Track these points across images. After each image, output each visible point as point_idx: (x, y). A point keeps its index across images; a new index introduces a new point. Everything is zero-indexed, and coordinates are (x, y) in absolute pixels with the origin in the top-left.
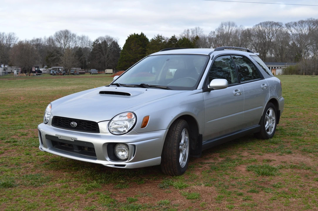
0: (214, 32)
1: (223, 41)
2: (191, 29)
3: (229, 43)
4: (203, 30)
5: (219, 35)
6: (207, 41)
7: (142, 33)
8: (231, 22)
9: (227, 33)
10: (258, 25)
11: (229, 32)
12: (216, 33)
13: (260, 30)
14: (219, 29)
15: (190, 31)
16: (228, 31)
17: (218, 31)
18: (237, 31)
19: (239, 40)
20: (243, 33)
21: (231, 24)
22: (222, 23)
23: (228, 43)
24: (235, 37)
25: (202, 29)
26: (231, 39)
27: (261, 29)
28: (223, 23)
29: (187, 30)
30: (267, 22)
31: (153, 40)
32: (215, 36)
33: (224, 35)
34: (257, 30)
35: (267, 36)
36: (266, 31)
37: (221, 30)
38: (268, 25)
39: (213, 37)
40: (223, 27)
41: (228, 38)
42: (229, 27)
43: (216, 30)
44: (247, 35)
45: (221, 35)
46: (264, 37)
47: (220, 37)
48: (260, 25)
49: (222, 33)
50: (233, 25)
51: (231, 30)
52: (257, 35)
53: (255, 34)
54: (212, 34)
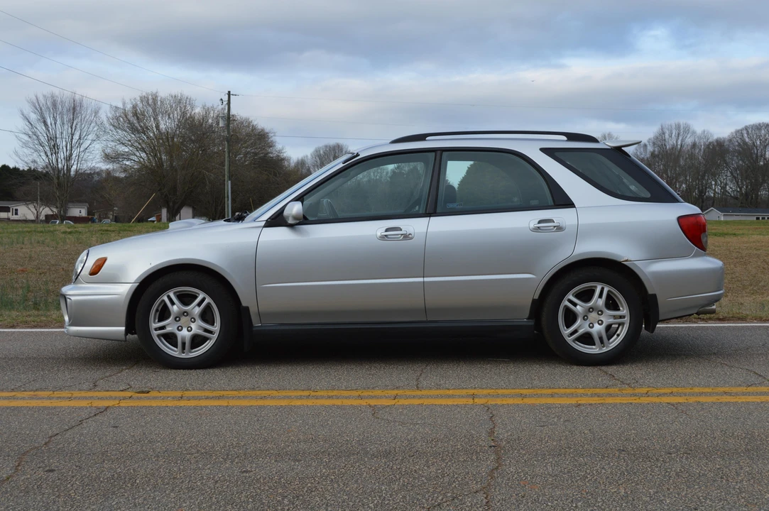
0: (646, 145)
1: (664, 165)
3: (678, 169)
5: (656, 153)
8: (681, 124)
9: (674, 148)
10: (741, 130)
11: (677, 145)
12: (650, 148)
13: (745, 143)
14: (656, 138)
16: (677, 142)
17: (654, 144)
18: (694, 145)
19: (700, 163)
20: (708, 146)
21: (682, 128)
22: (662, 126)
23: (676, 169)
24: (692, 156)
25: (617, 138)
26: (682, 162)
27: (747, 140)
28: (664, 127)
30: (760, 124)
32: (648, 155)
34: (739, 141)
35: (759, 154)
36: (758, 143)
37: (659, 140)
38: (763, 132)
39: (642, 156)
40: (664, 134)
41: (677, 159)
42: (679, 134)
43: (649, 142)
44: (717, 152)
45: (659, 152)
46: (754, 156)
47: (658, 156)
48: (745, 132)
49: (663, 146)
50: (687, 129)
51: (682, 141)
52: (739, 153)
53: (735, 151)
54: (642, 149)
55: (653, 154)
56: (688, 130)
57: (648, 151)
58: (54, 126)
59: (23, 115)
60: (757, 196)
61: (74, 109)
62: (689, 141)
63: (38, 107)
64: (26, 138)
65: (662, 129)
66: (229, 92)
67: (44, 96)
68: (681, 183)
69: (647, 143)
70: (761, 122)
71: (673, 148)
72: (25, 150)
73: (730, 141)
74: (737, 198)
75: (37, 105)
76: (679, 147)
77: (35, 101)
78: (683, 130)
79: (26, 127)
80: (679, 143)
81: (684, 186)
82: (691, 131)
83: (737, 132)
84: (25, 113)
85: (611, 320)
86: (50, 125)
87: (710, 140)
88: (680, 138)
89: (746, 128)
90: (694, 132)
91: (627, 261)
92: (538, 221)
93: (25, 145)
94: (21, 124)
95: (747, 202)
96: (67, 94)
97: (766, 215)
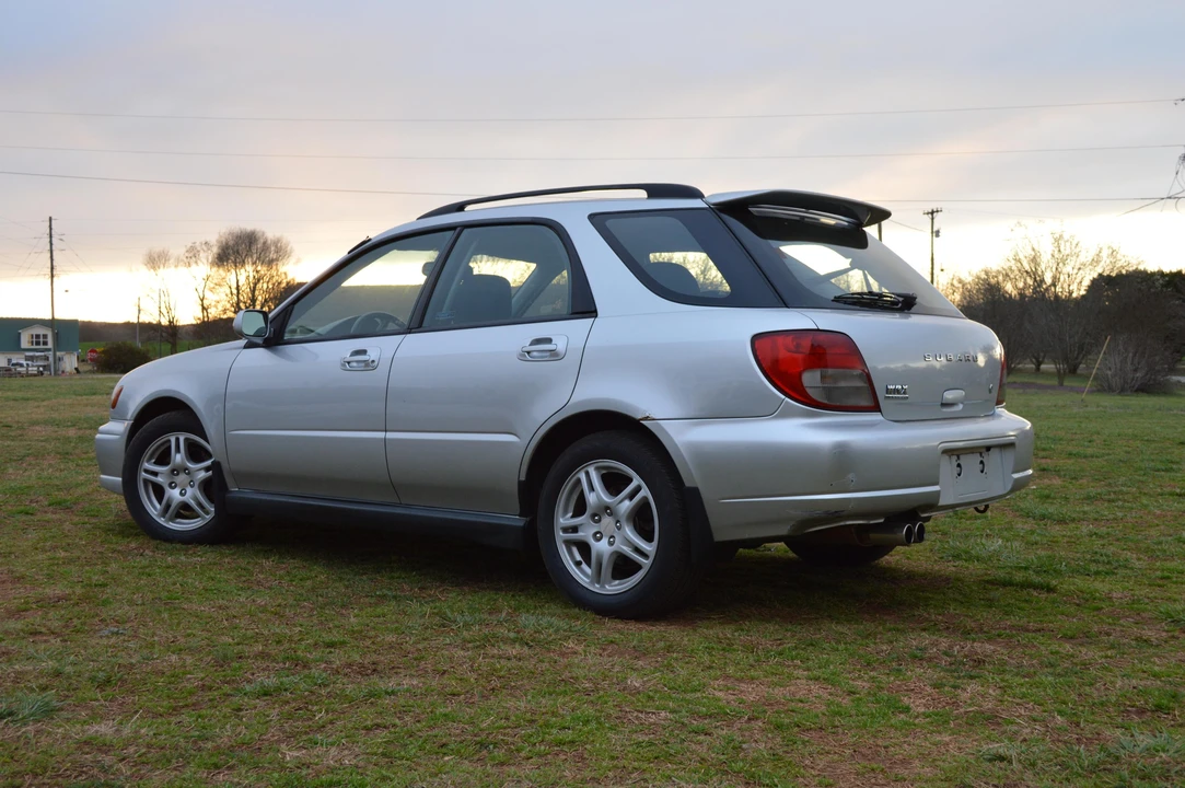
85: (625, 548)
91: (646, 418)
92: (530, 340)
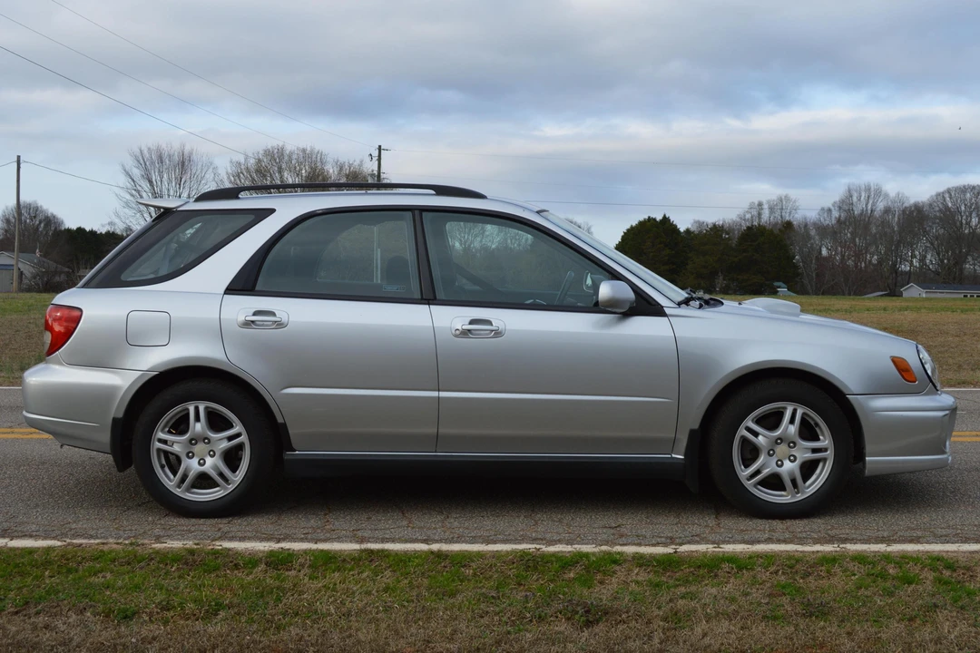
0: (830, 210)
1: (852, 234)
2: (768, 202)
4: (797, 204)
5: (843, 219)
6: (813, 232)
7: (665, 215)
8: (872, 185)
9: (863, 214)
10: (943, 193)
11: (867, 210)
12: (836, 214)
13: (947, 208)
14: (843, 201)
15: (766, 206)
16: (867, 205)
17: (840, 208)
18: (887, 211)
19: (894, 232)
20: (904, 211)
21: (872, 189)
22: (849, 187)
24: (884, 223)
25: (795, 201)
26: (874, 230)
27: (950, 205)
28: (851, 187)
29: (757, 203)
30: (964, 186)
31: (688, 231)
32: (834, 222)
33: (855, 218)
34: (941, 206)
35: (964, 222)
36: (963, 208)
37: (846, 204)
38: (968, 195)
39: (827, 222)
40: (851, 196)
41: (867, 227)
42: (869, 197)
43: (833, 206)
44: (915, 218)
45: (846, 219)
46: (958, 223)
47: (845, 223)
48: (947, 196)
49: (850, 211)
50: (878, 192)
51: (873, 204)
52: (940, 219)
53: (936, 217)
54: (826, 215)
55: (839, 220)
56: (880, 192)
57: (833, 217)
58: (159, 183)
59: (125, 170)
60: (961, 270)
61: (183, 163)
62: (881, 206)
63: (142, 161)
64: (128, 197)
65: (849, 191)
66: (380, 146)
67: (149, 149)
68: (872, 254)
69: (832, 208)
70: (966, 184)
71: (861, 214)
72: (127, 210)
73: (930, 205)
74: (938, 274)
75: (141, 158)
76: (869, 212)
77: (138, 154)
78: (874, 192)
79: (128, 185)
80: (869, 207)
81: (876, 257)
82: (883, 193)
83: (938, 195)
84: (127, 168)
86: (155, 183)
87: (906, 205)
88: (871, 202)
89: (949, 191)
90: (886, 195)
93: (127, 204)
94: (123, 180)
95: (950, 276)
96: (176, 146)
97: (976, 293)
